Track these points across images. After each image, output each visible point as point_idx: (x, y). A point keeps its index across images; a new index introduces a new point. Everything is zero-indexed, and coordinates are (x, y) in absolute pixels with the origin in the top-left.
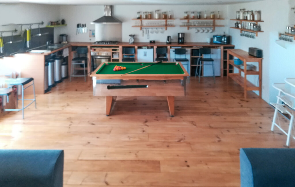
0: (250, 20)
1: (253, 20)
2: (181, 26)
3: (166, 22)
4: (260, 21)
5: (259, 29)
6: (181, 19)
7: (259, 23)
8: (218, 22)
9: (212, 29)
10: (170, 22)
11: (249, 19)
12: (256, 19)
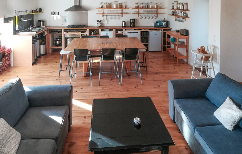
0: (181, 10)
1: (183, 9)
2: (133, 14)
3: (122, 10)
4: (187, 10)
5: (186, 16)
6: (133, 9)
7: (187, 12)
8: (160, 11)
9: (156, 16)
10: (125, 10)
11: (180, 8)
12: (185, 9)
